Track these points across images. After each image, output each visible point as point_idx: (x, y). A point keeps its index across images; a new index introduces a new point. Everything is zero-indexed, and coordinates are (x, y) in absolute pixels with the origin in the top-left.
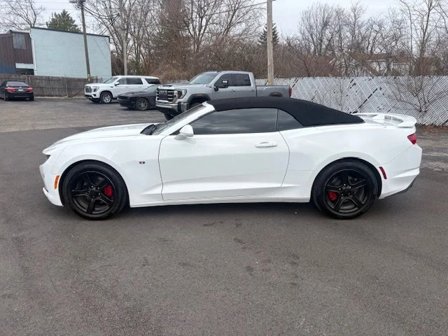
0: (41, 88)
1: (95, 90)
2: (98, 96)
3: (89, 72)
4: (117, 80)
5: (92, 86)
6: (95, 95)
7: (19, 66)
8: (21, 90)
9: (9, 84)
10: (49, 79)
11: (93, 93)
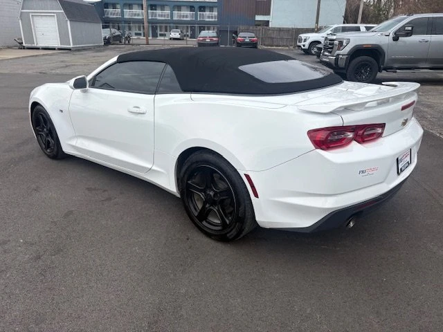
0: (272, 38)
1: (305, 40)
2: (307, 47)
3: (317, 22)
4: (331, 29)
5: (303, 36)
6: (304, 46)
7: (258, 18)
8: (247, 40)
9: (241, 34)
10: (280, 30)
11: (303, 43)
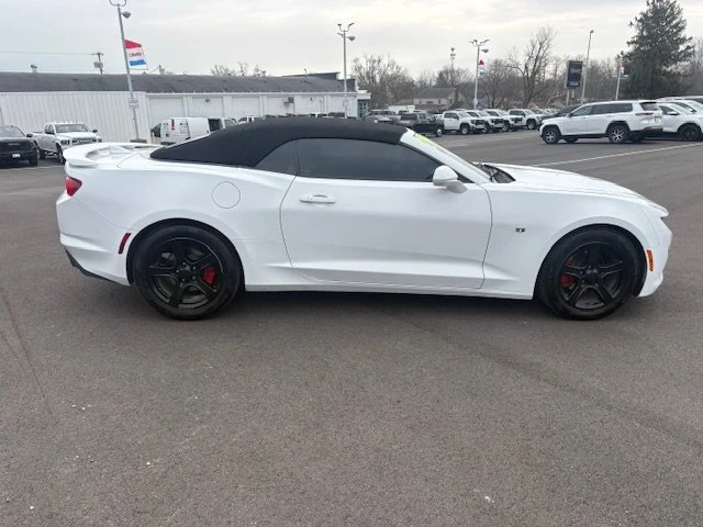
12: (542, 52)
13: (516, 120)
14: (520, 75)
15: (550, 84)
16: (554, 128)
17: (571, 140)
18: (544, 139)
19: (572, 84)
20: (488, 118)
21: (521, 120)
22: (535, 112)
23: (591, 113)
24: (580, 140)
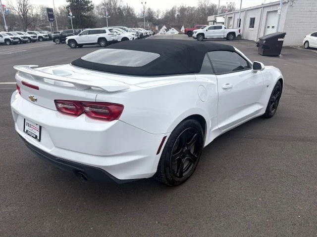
12: (25, 2)
13: (34, 37)
14: (17, 14)
15: (35, 19)
16: (73, 40)
17: (81, 46)
18: (70, 46)
19: (51, 19)
20: (19, 36)
21: (36, 37)
22: (41, 32)
23: (89, 34)
24: (84, 46)
